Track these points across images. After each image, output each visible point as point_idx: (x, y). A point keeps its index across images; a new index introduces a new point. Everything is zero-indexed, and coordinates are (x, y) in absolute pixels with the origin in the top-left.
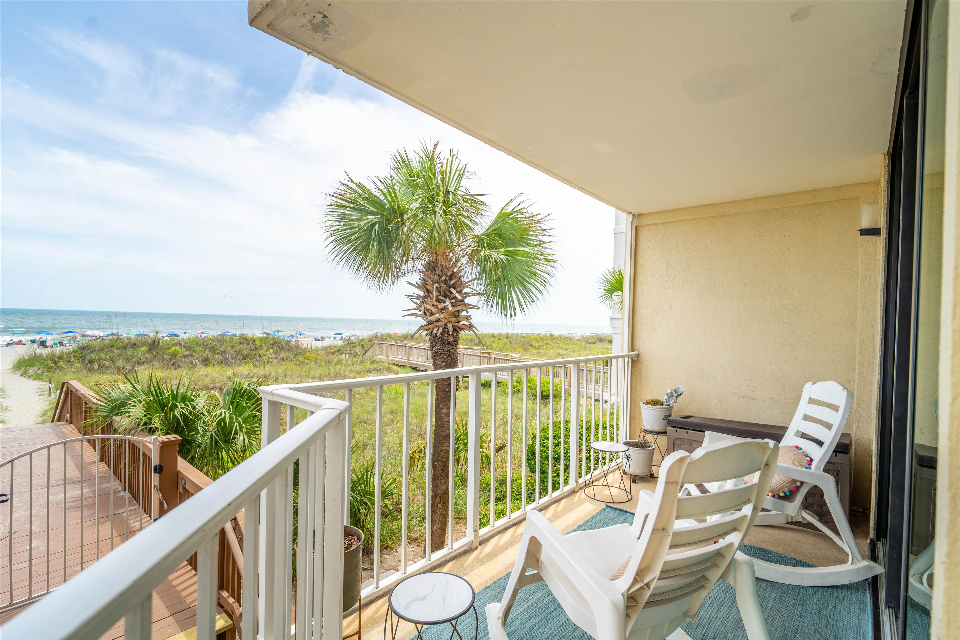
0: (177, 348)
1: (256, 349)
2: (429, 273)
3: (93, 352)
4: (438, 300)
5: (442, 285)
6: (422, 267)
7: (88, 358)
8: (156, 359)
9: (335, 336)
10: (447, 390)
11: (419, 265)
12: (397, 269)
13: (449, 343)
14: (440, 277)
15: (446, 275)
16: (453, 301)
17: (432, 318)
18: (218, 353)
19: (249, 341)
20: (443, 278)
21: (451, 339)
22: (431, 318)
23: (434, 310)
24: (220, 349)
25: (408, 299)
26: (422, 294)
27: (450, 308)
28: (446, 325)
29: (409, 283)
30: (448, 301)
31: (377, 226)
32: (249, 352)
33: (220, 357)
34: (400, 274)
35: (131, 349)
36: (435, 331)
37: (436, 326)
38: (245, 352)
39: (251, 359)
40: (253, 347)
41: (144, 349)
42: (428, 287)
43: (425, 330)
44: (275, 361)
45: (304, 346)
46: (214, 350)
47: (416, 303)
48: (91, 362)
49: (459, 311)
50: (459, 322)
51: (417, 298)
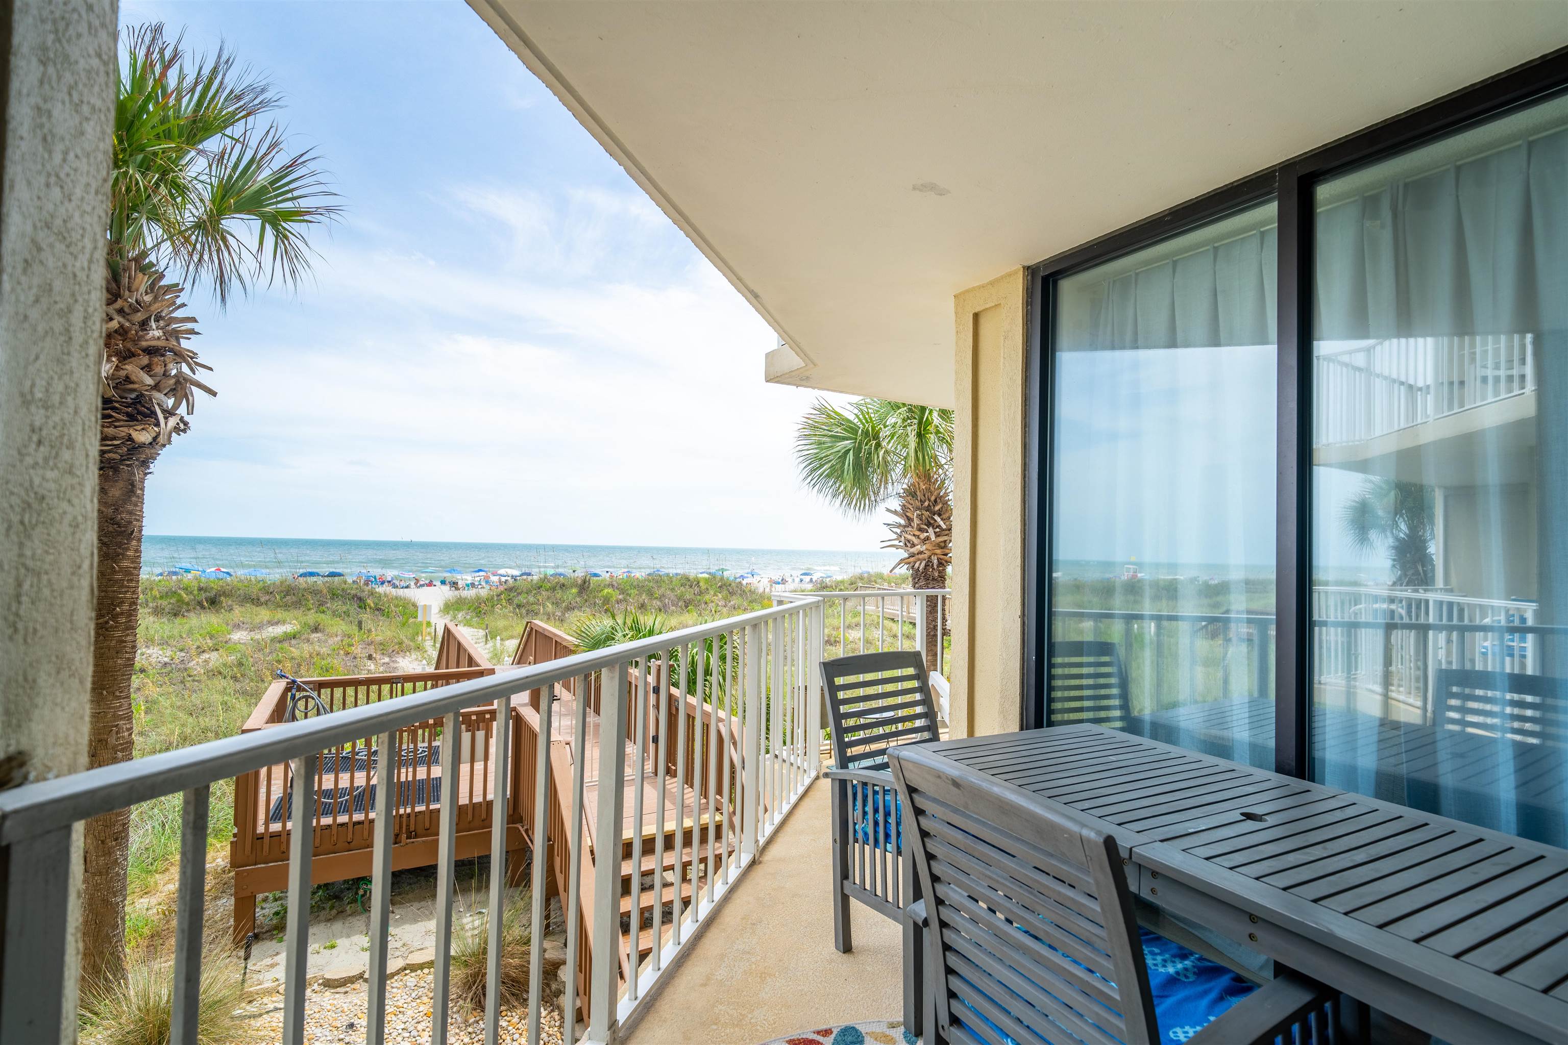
0: (610, 590)
1: (701, 593)
2: (909, 498)
3: (519, 594)
4: (921, 530)
5: (924, 512)
6: (902, 491)
7: (516, 601)
8: (587, 604)
9: (802, 577)
10: (932, 633)
11: (900, 488)
12: (874, 493)
13: (933, 579)
14: (922, 502)
15: (929, 500)
16: (938, 530)
17: (914, 550)
18: (656, 598)
19: (692, 583)
20: (926, 504)
21: (936, 574)
22: (912, 550)
23: (916, 541)
24: (658, 593)
25: (886, 528)
26: (902, 522)
27: (933, 537)
28: (930, 557)
29: (888, 510)
30: (931, 530)
31: (851, 452)
32: (692, 596)
33: (658, 603)
34: (878, 499)
35: (560, 591)
36: (917, 565)
37: (919, 560)
38: (688, 597)
39: (696, 606)
40: (697, 590)
41: (574, 591)
42: (908, 514)
43: (907, 563)
44: (725, 610)
45: (761, 590)
46: (651, 594)
47: (896, 533)
48: (519, 606)
49: (945, 541)
50: (946, 555)
51: (898, 527)
